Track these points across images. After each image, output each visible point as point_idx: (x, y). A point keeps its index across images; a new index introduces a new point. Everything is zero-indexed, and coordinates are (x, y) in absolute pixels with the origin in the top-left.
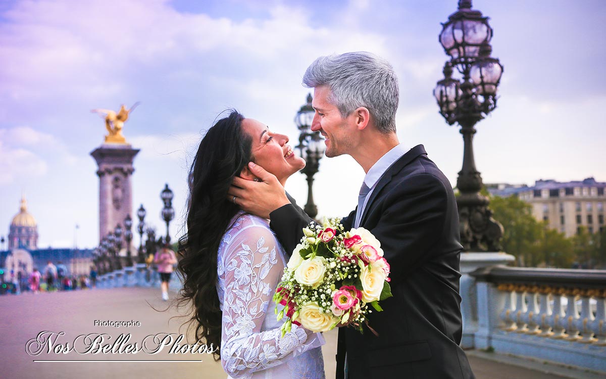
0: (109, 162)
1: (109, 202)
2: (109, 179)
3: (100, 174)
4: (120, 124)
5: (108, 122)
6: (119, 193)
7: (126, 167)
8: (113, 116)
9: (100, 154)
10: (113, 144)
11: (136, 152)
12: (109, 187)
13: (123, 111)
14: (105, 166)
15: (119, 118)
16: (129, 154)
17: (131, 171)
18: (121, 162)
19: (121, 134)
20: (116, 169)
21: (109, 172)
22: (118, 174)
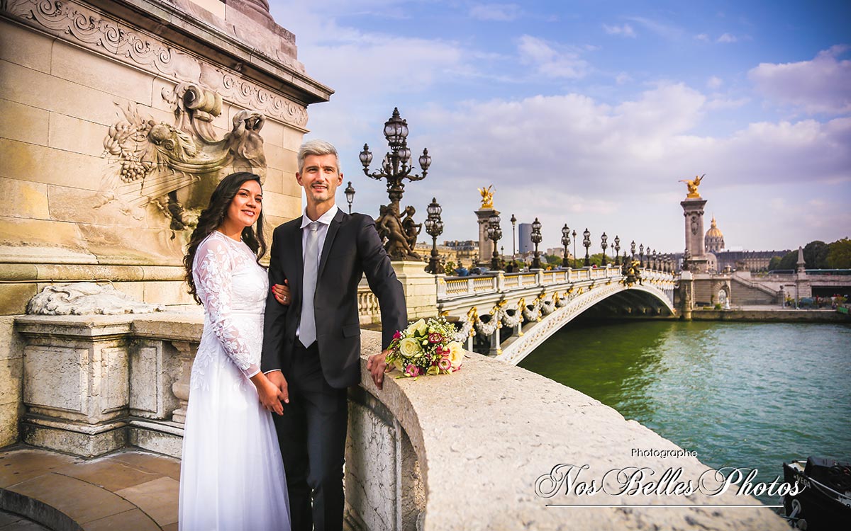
0: (689, 209)
1: (690, 230)
2: (690, 218)
3: (685, 215)
4: (695, 187)
5: (689, 186)
6: (695, 225)
7: (698, 211)
8: (691, 183)
9: (684, 204)
10: (692, 199)
11: (706, 201)
12: (689, 223)
13: (697, 180)
14: (688, 211)
15: (695, 184)
16: (702, 203)
17: (702, 213)
18: (695, 208)
19: (696, 192)
20: (692, 212)
21: (690, 215)
22: (695, 215)
